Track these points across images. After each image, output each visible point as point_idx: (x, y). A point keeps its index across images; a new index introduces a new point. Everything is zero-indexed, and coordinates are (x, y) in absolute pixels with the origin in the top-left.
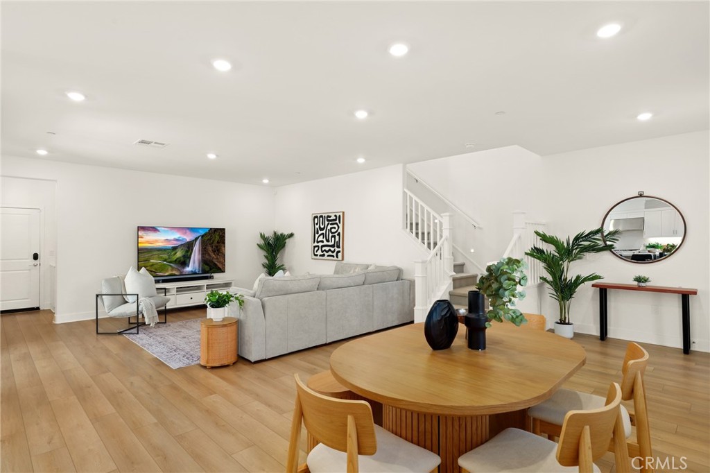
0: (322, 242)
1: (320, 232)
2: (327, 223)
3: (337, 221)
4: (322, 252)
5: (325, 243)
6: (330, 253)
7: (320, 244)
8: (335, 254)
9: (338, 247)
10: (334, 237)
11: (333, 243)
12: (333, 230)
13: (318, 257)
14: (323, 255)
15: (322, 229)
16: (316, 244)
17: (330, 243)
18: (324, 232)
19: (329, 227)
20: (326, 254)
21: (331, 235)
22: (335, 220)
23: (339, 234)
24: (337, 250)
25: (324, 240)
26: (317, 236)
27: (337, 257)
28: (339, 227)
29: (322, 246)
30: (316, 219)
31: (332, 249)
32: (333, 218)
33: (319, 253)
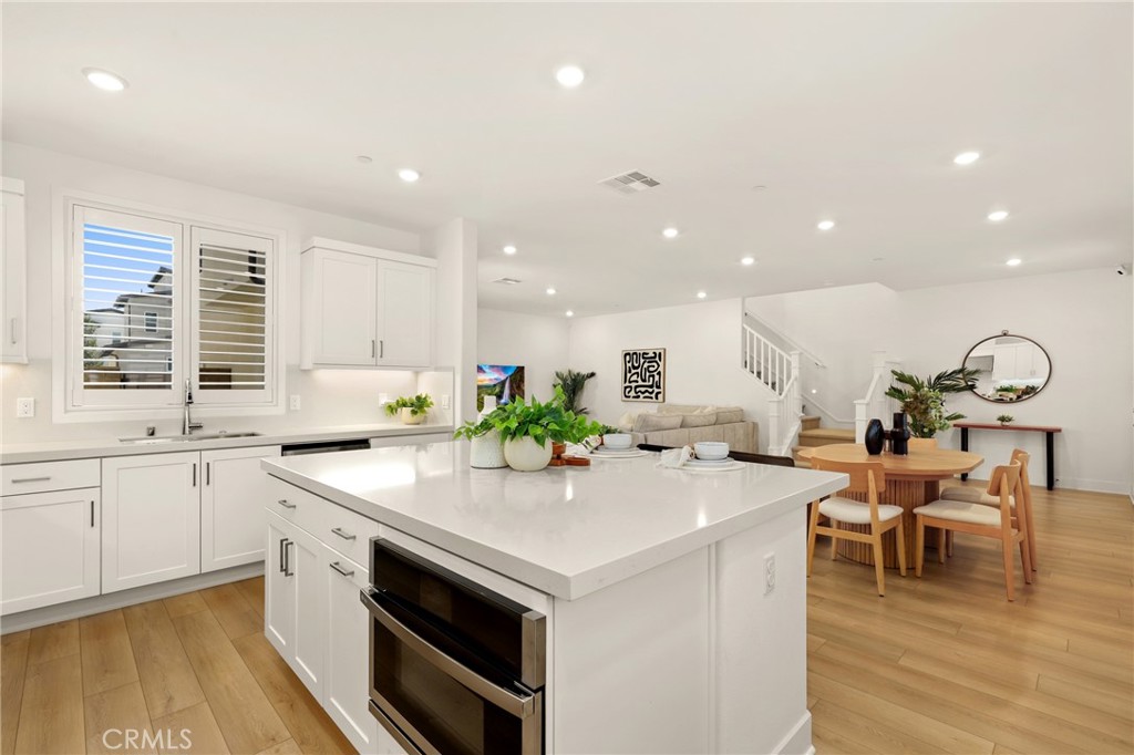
0: (637, 382)
1: (633, 371)
2: (642, 361)
3: (657, 359)
4: (636, 393)
5: (640, 383)
6: (647, 394)
7: (633, 385)
8: (653, 395)
9: (658, 387)
10: (653, 376)
11: (651, 383)
12: (651, 369)
13: (631, 399)
14: (638, 397)
15: (635, 368)
16: (627, 384)
17: (647, 384)
18: (639, 370)
19: (646, 365)
20: (642, 396)
21: (648, 374)
22: (655, 357)
23: (659, 374)
24: (656, 390)
25: (639, 379)
26: (629, 375)
27: (657, 398)
28: (659, 366)
29: (636, 387)
30: (628, 358)
31: (650, 390)
32: (651, 355)
33: (633, 394)
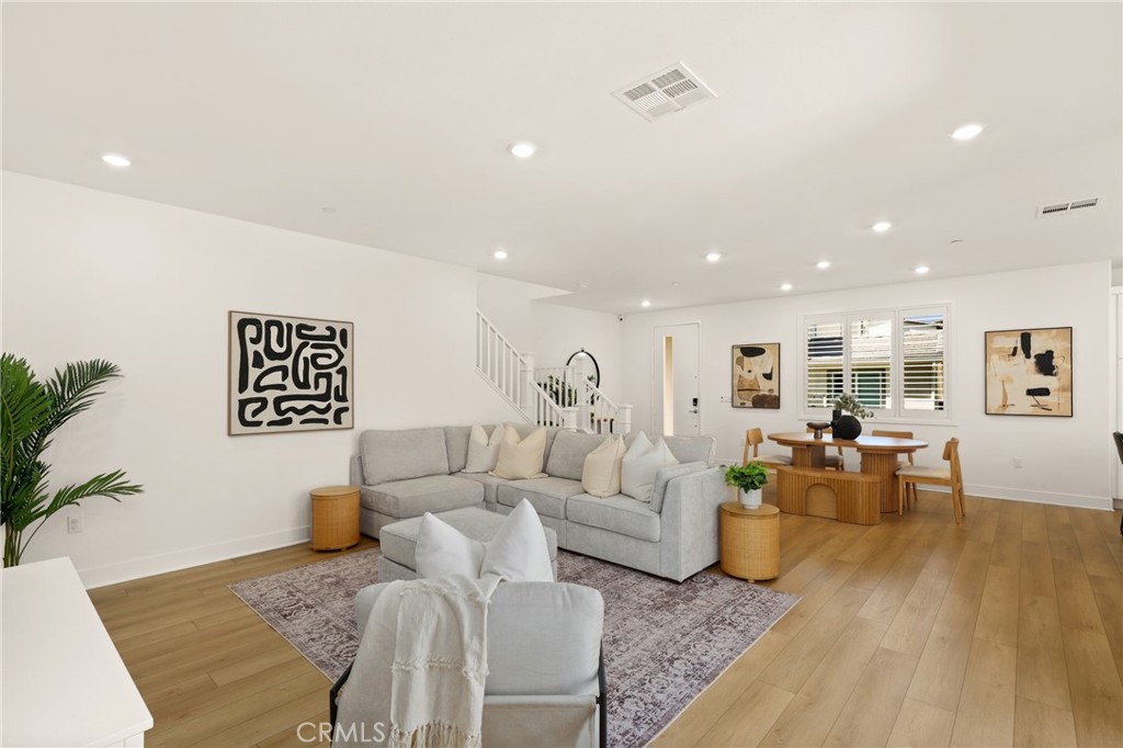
0: (283, 388)
1: (268, 364)
2: (296, 342)
3: (337, 342)
4: (278, 411)
5: (292, 389)
6: (312, 414)
7: (270, 395)
8: (330, 416)
9: (342, 398)
10: (329, 377)
11: (322, 390)
12: (321, 361)
13: (264, 428)
14: (289, 421)
15: (272, 355)
16: (250, 393)
17: (311, 391)
18: (289, 362)
19: (308, 352)
20: (297, 419)
21: (313, 372)
22: (332, 337)
23: (343, 371)
24: (336, 405)
25: (289, 382)
26: (254, 373)
27: (337, 420)
28: (341, 355)
29: (278, 401)
30: (251, 331)
31: (321, 405)
32: (321, 331)
33: (270, 414)
